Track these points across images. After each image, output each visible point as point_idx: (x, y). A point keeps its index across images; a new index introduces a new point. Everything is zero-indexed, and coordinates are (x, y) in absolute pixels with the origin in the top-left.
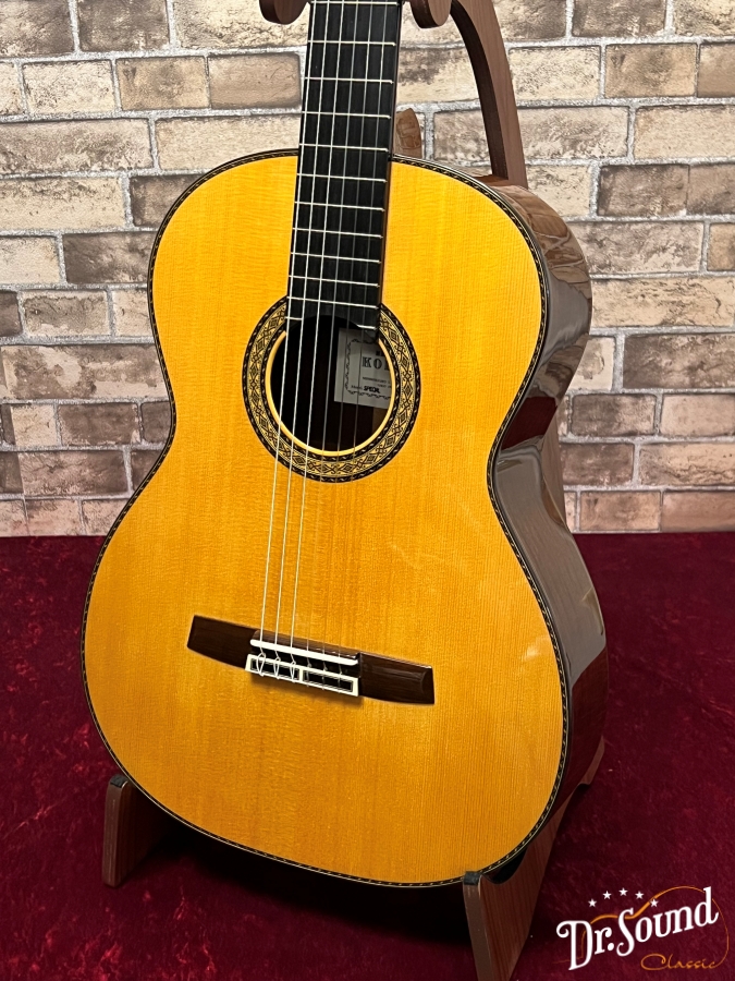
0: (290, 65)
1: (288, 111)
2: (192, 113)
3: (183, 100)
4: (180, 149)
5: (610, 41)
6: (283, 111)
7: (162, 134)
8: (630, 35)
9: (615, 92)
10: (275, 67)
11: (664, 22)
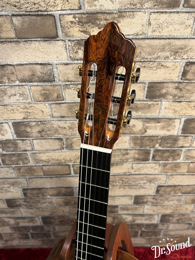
0: (67, 167)
1: (67, 176)
2: (39, 177)
3: (36, 174)
4: (36, 183)
5: (163, 162)
6: (65, 176)
7: (30, 181)
8: (169, 161)
9: (163, 172)
10: (62, 167)
11: (180, 158)
